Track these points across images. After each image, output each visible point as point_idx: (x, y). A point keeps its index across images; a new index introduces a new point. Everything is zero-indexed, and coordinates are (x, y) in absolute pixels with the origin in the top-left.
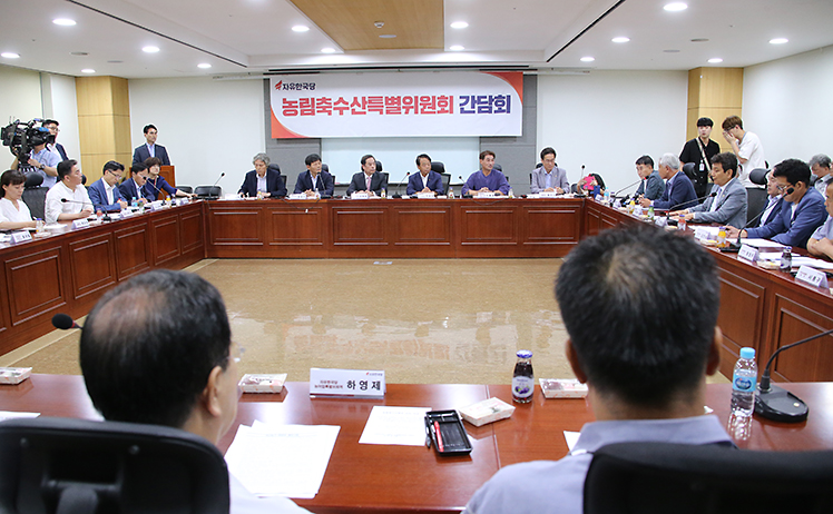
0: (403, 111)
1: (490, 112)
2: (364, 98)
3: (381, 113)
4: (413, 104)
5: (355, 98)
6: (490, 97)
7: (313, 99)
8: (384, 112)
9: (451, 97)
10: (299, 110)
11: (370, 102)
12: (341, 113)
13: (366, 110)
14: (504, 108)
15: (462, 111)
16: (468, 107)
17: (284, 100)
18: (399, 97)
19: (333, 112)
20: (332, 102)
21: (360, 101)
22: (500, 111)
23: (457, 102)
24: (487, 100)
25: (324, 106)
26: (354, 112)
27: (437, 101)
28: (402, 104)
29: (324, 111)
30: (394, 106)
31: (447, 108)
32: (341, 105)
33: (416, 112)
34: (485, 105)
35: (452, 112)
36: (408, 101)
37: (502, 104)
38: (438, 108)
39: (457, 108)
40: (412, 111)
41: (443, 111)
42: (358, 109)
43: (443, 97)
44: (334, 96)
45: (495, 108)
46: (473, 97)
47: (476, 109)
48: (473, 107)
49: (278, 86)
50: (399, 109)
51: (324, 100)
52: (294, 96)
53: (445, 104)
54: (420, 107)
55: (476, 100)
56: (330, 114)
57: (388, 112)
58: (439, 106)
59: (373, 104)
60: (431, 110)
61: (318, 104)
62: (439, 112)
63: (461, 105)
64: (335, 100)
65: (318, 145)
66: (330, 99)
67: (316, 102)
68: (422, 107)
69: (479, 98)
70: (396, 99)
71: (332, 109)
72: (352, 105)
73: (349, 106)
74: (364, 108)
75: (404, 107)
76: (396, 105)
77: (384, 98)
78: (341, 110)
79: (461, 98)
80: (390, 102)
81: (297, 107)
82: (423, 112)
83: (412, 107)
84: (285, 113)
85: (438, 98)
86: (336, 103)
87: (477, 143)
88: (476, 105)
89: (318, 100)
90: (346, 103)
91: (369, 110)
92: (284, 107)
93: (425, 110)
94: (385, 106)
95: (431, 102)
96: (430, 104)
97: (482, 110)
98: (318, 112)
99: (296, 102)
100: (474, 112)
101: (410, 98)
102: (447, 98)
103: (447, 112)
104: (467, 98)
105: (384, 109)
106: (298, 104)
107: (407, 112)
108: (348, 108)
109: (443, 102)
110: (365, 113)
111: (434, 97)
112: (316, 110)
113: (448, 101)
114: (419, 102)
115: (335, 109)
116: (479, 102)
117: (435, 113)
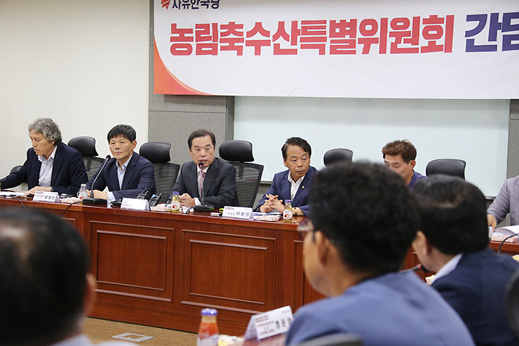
0: (360, 47)
2: (294, 24)
3: (322, 52)
4: (378, 35)
5: (281, 24)
7: (215, 25)
8: (328, 49)
9: (450, 19)
10: (194, 44)
11: (304, 30)
12: (258, 52)
13: (298, 47)
15: (471, 47)
16: (482, 39)
17: (174, 26)
18: (354, 22)
19: (245, 49)
20: (245, 30)
21: (288, 30)
23: (462, 27)
25: (231, 39)
26: (278, 51)
27: (422, 27)
28: (359, 35)
29: (231, 48)
30: (345, 38)
31: (441, 42)
32: (258, 37)
33: (383, 51)
34: (516, 33)
35: (449, 50)
36: (369, 28)
38: (423, 42)
39: (459, 41)
40: (375, 48)
41: (432, 48)
42: (285, 44)
43: (434, 19)
46: (494, 16)
47: (499, 42)
48: (493, 37)
50: (352, 44)
51: (232, 27)
52: (189, 19)
53: (435, 34)
54: (390, 40)
55: (500, 23)
56: (240, 53)
57: (334, 51)
58: (426, 36)
59: (307, 36)
60: (409, 46)
61: (222, 34)
62: (424, 50)
63: (468, 34)
64: (248, 27)
65: (224, 109)
66: (241, 26)
67: (220, 31)
68: (393, 39)
69: (508, 17)
70: (348, 25)
71: (244, 44)
72: (276, 37)
73: (271, 38)
74: (294, 43)
75: (361, 41)
76: (347, 37)
77: (328, 23)
78: (258, 45)
79: (470, 18)
80: (337, 30)
81: (191, 39)
82: (395, 50)
83: (375, 41)
84: (174, 51)
85: (425, 21)
86: (250, 34)
87: (505, 114)
88: (500, 34)
89: (223, 27)
90: (267, 34)
91: (303, 47)
92: (172, 39)
93: (399, 46)
94: (329, 39)
95: (410, 29)
96: (408, 34)
97: (513, 42)
98: (223, 48)
99: (190, 31)
100: (494, 48)
101: (373, 22)
102: (441, 20)
103: (439, 48)
104: (481, 18)
105: (328, 45)
106: (194, 35)
107: (366, 51)
108: (267, 43)
109: (433, 28)
110: (294, 52)
111: (416, 20)
112: (220, 45)
113: (444, 26)
114: (390, 29)
115: (249, 43)
116: (506, 26)
117: (416, 51)
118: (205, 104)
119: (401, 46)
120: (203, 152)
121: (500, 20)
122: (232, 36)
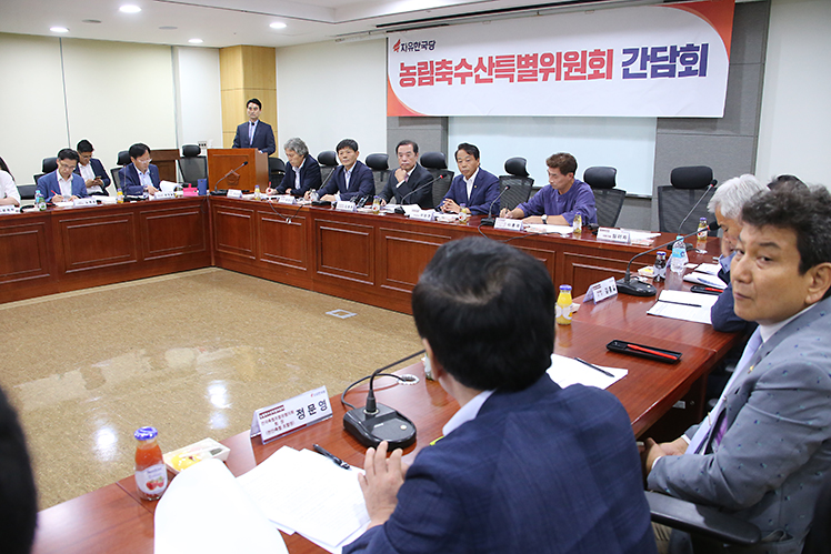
0: (540, 76)
1: (671, 74)
2: (491, 58)
3: (512, 81)
4: (554, 66)
5: (481, 59)
6: (673, 48)
7: (431, 62)
8: (516, 78)
9: (610, 52)
10: (416, 78)
11: (498, 64)
12: (463, 82)
13: (493, 77)
14: (696, 67)
15: (626, 75)
16: (635, 68)
17: (402, 64)
18: (536, 56)
19: (454, 79)
20: (453, 65)
21: (486, 64)
22: (689, 72)
23: (619, 58)
24: (667, 54)
25: (442, 72)
26: (478, 80)
27: (588, 59)
28: (540, 66)
29: (444, 79)
30: (529, 68)
31: (603, 70)
32: (463, 70)
33: (558, 78)
34: (661, 64)
35: (609, 77)
36: (547, 60)
37: (692, 60)
38: (590, 71)
39: (618, 70)
40: (552, 76)
41: (597, 75)
42: (483, 75)
43: (597, 52)
44: (454, 56)
45: (680, 68)
46: (645, 50)
47: (648, 71)
48: (643, 67)
49: (396, 48)
50: (535, 73)
51: (444, 63)
52: (412, 59)
53: (599, 64)
54: (564, 70)
55: (649, 56)
56: (450, 83)
57: (520, 79)
58: (592, 66)
59: (500, 68)
60: (579, 74)
61: (437, 69)
62: (591, 77)
63: (624, 64)
64: (456, 63)
65: (440, 127)
66: (451, 62)
67: (435, 67)
68: (566, 69)
69: (655, 50)
70: (531, 58)
71: (452, 76)
72: (476, 70)
73: (473, 71)
74: (490, 74)
75: (541, 71)
76: (531, 68)
77: (516, 59)
78: (463, 76)
79: (625, 52)
80: (523, 63)
81: (415, 74)
82: (568, 77)
83: (552, 70)
84: (402, 84)
85: (591, 54)
86: (457, 68)
87: (653, 128)
88: (649, 64)
89: (437, 63)
90: (470, 67)
91: (497, 76)
92: (401, 75)
93: (571, 74)
94: (517, 70)
95: (579, 60)
96: (578, 64)
97: (659, 71)
98: (437, 80)
99: (414, 68)
100: (645, 76)
101: (550, 56)
102: (603, 54)
103: (602, 76)
104: (634, 52)
105: (516, 74)
106: (416, 71)
107: (545, 79)
108: (471, 74)
109: (597, 60)
110: (491, 81)
111: (584, 53)
112: (435, 77)
113: (605, 58)
114: (563, 61)
115: (456, 75)
116: (654, 58)
117: (584, 78)
118: (426, 124)
119: (572, 74)
120: (404, 158)
121: (649, 53)
122: (444, 70)
